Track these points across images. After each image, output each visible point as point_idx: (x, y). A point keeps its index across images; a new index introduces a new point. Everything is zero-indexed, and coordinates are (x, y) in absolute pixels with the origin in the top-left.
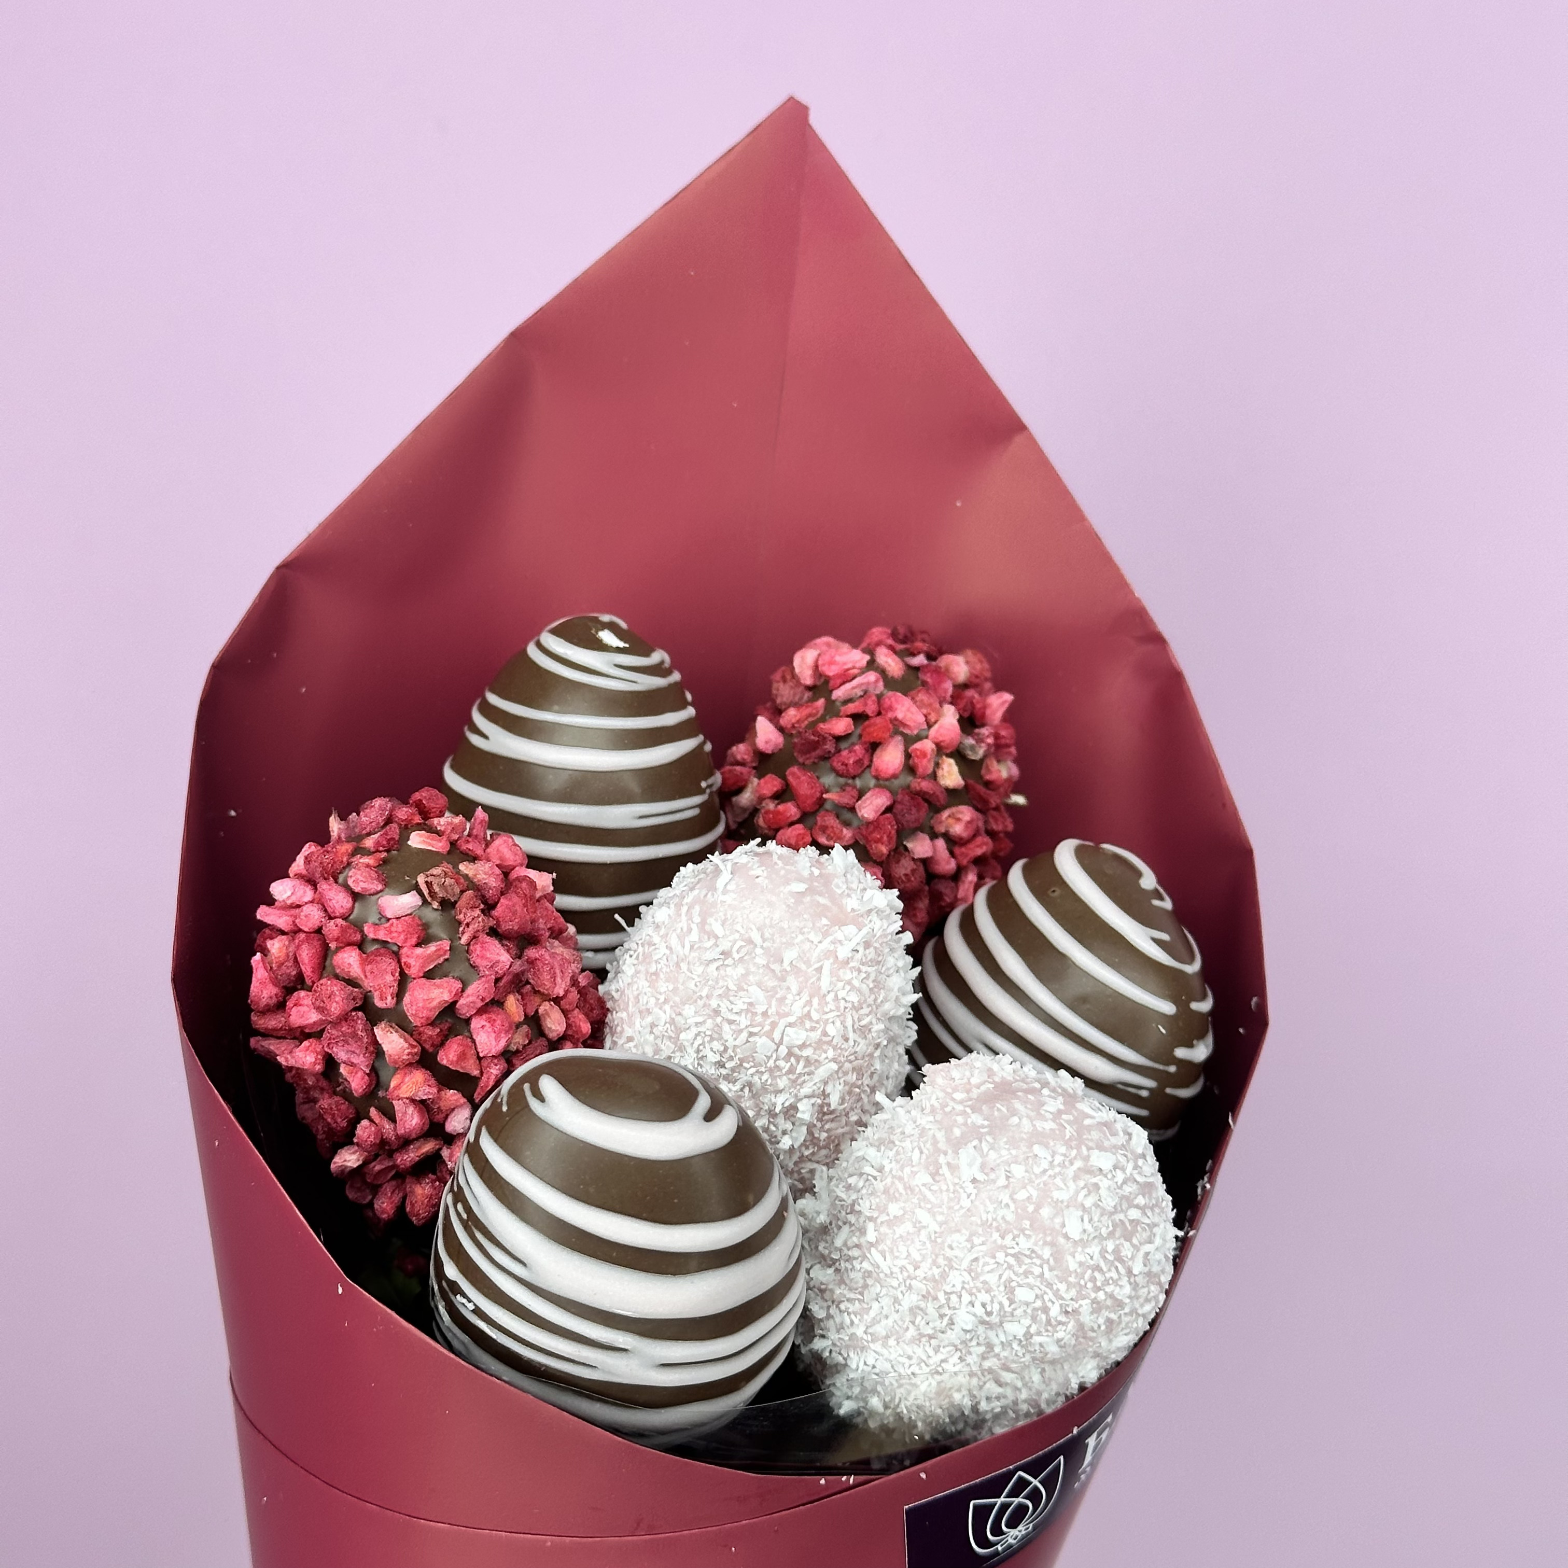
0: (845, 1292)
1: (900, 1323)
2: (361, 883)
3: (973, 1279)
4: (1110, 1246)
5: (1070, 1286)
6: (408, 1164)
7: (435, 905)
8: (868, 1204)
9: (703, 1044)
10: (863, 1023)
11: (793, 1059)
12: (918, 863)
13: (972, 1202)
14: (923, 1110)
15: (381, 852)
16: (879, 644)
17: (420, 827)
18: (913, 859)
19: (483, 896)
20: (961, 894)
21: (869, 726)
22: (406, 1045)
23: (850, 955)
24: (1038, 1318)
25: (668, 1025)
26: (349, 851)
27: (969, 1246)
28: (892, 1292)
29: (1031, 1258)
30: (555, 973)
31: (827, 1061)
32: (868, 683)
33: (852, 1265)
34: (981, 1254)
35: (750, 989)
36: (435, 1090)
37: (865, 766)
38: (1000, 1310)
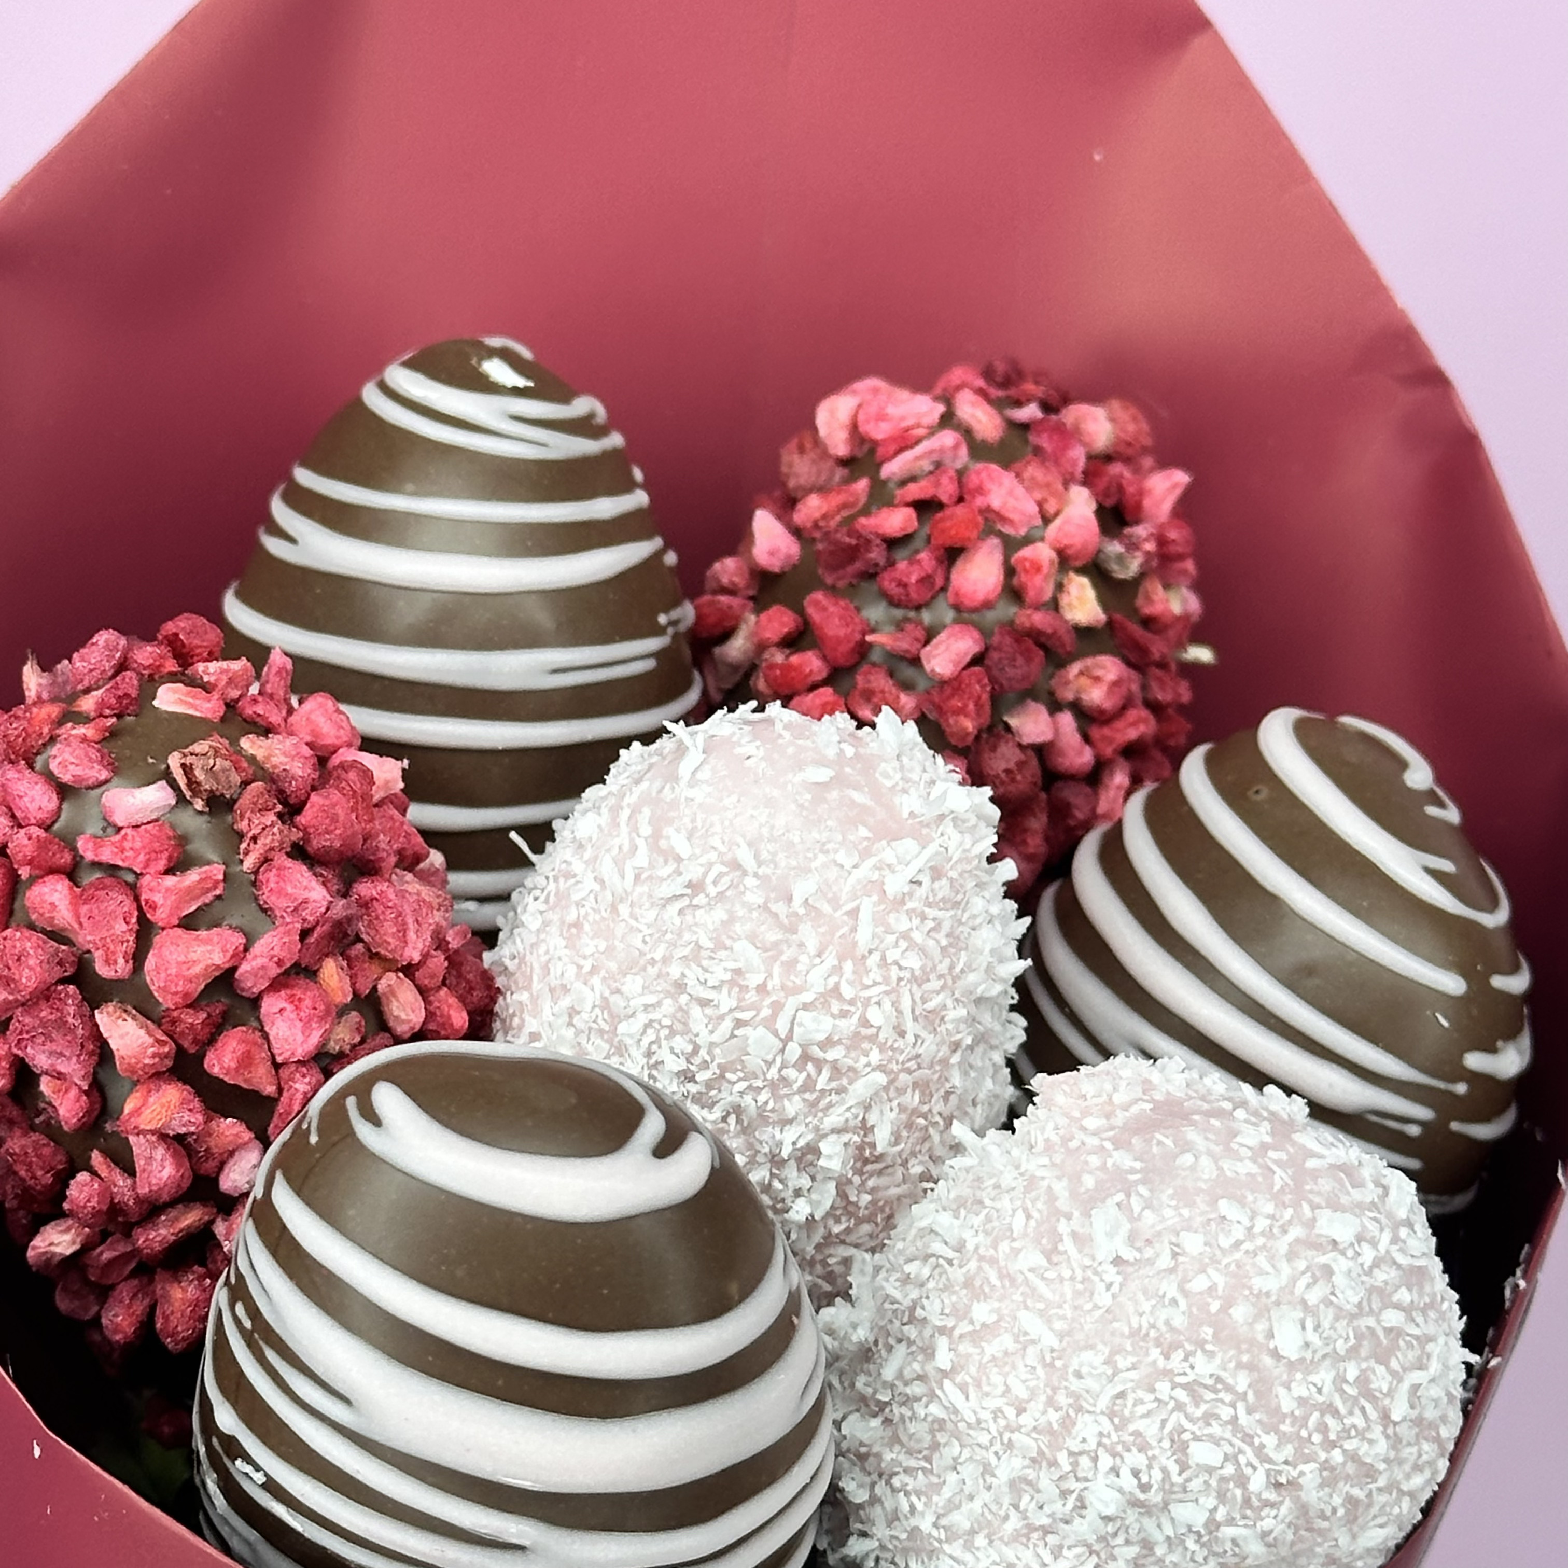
0: (902, 1457)
1: (994, 1508)
2: (71, 767)
3: (1117, 1429)
4: (1352, 1373)
5: (1284, 1440)
6: (157, 1247)
7: (199, 804)
8: (937, 1306)
9: (657, 1041)
10: (930, 1005)
11: (810, 1067)
12: (1030, 753)
13: (1114, 1296)
14: (1032, 1147)
15: (106, 717)
16: (959, 388)
17: (173, 678)
18: (1020, 745)
19: (281, 792)
20: (1102, 808)
21: (942, 520)
22: (151, 1040)
23: (906, 889)
24: (1229, 1495)
25: (597, 1011)
26: (54, 716)
27: (1110, 1372)
28: (980, 1454)
29: (1216, 1391)
30: (404, 923)
31: (868, 1069)
32: (942, 450)
33: (912, 1409)
34: (1132, 1384)
35: (737, 946)
36: (200, 1118)
37: (937, 587)
38: (1163, 1480)
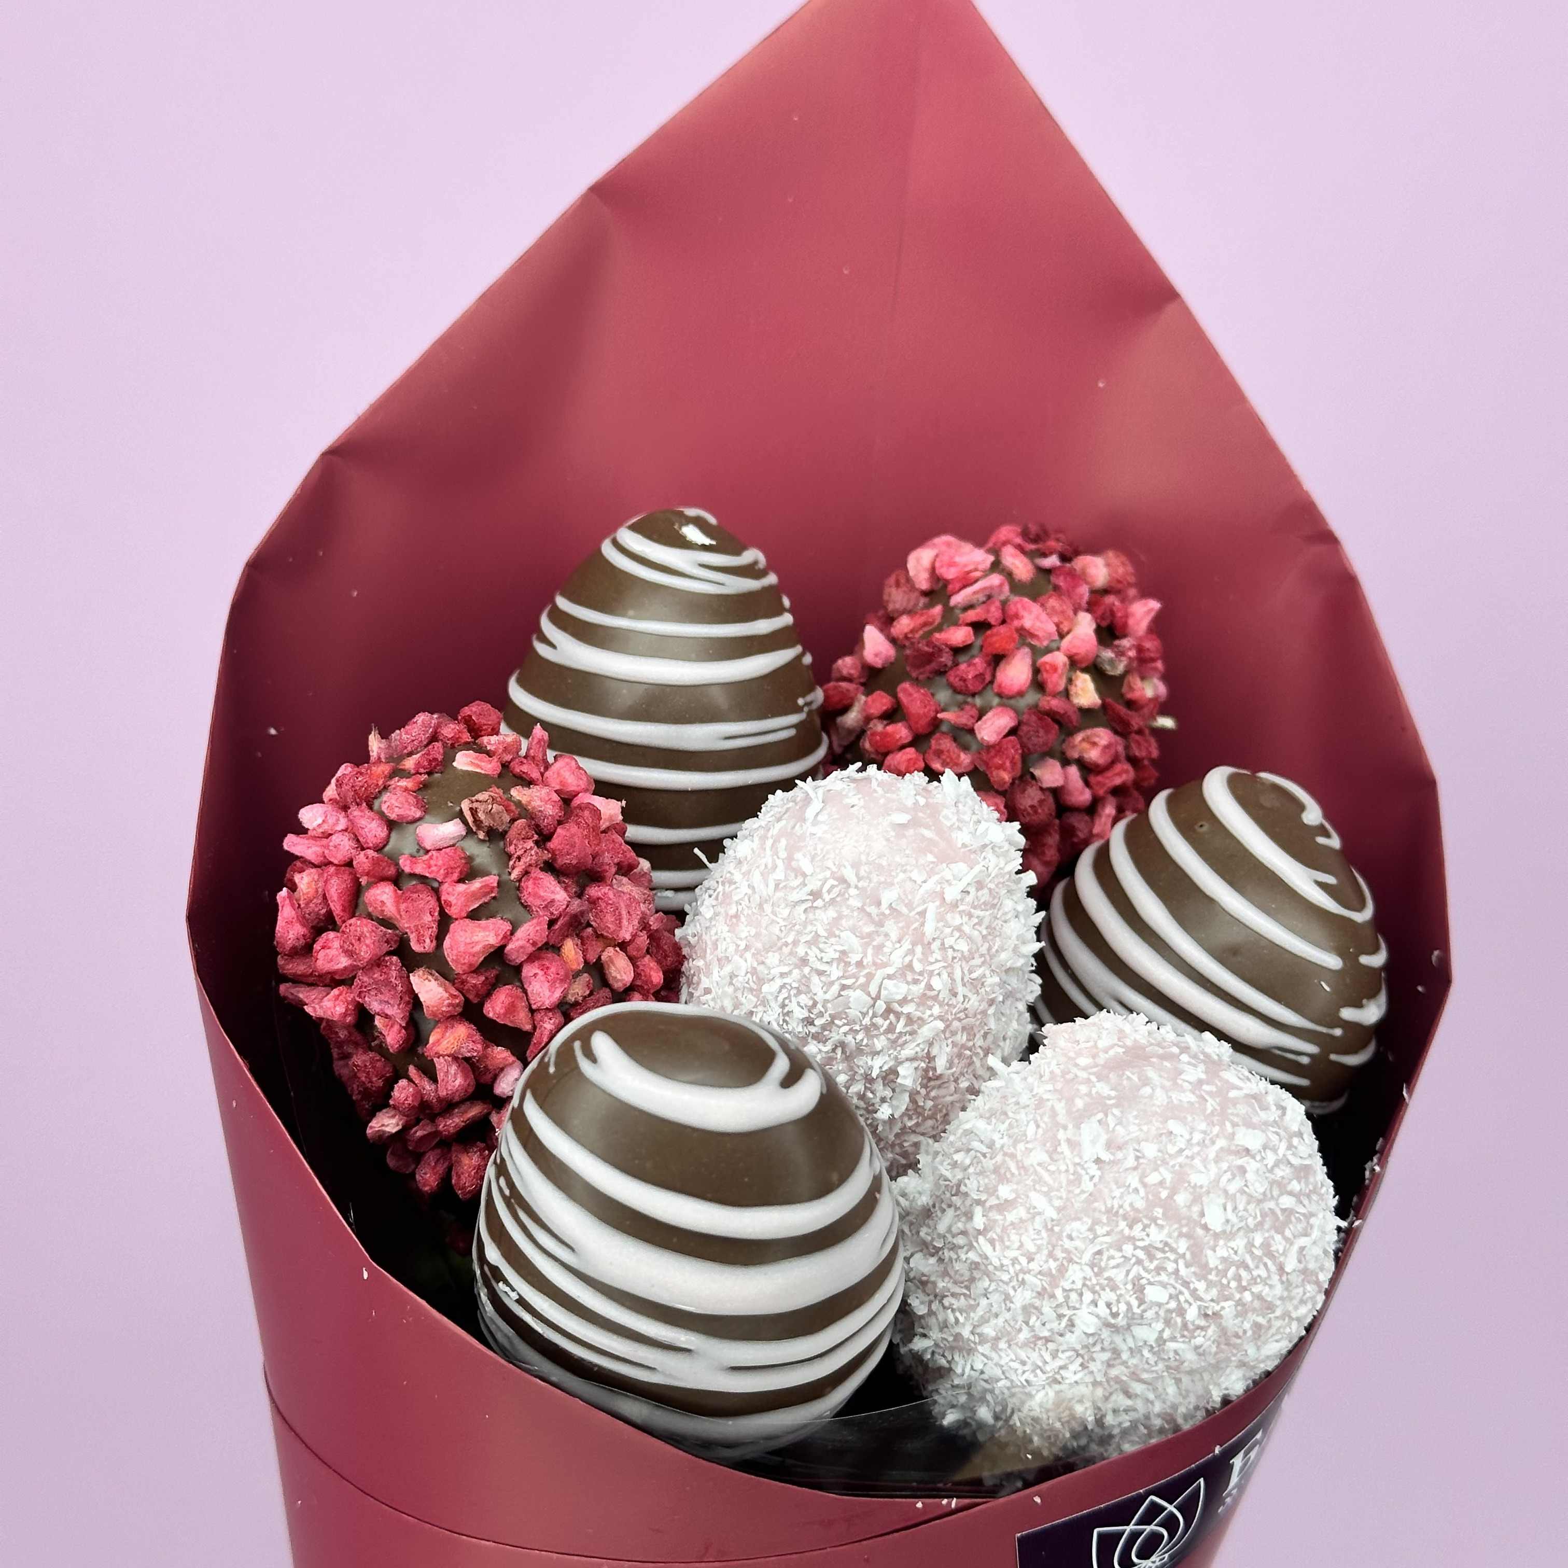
0: (950, 1285)
1: (1012, 1323)
2: (396, 810)
3: (1097, 1275)
4: (1258, 1239)
5: (1210, 1285)
6: (452, 1130)
7: (481, 835)
8: (975, 1183)
9: (789, 997)
10: (974, 975)
11: (892, 1016)
12: (1047, 793)
13: (1095, 1185)
14: (1041, 1077)
15: (421, 774)
16: (1004, 544)
17: (467, 746)
18: (1041, 789)
19: (537, 826)
20: (1096, 830)
21: (992, 635)
22: (447, 995)
23: (959, 897)
24: (1172, 1321)
25: (749, 975)
26: (386, 772)
27: (1091, 1237)
28: (1003, 1287)
29: (1164, 1252)
30: (620, 914)
31: (932, 1019)
32: (991, 588)
33: (957, 1253)
34: (1105, 1246)
35: (842, 934)
36: (479, 1047)
37: (987, 681)
38: (1128, 1310)
